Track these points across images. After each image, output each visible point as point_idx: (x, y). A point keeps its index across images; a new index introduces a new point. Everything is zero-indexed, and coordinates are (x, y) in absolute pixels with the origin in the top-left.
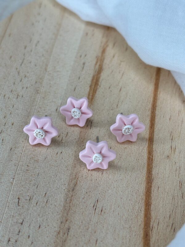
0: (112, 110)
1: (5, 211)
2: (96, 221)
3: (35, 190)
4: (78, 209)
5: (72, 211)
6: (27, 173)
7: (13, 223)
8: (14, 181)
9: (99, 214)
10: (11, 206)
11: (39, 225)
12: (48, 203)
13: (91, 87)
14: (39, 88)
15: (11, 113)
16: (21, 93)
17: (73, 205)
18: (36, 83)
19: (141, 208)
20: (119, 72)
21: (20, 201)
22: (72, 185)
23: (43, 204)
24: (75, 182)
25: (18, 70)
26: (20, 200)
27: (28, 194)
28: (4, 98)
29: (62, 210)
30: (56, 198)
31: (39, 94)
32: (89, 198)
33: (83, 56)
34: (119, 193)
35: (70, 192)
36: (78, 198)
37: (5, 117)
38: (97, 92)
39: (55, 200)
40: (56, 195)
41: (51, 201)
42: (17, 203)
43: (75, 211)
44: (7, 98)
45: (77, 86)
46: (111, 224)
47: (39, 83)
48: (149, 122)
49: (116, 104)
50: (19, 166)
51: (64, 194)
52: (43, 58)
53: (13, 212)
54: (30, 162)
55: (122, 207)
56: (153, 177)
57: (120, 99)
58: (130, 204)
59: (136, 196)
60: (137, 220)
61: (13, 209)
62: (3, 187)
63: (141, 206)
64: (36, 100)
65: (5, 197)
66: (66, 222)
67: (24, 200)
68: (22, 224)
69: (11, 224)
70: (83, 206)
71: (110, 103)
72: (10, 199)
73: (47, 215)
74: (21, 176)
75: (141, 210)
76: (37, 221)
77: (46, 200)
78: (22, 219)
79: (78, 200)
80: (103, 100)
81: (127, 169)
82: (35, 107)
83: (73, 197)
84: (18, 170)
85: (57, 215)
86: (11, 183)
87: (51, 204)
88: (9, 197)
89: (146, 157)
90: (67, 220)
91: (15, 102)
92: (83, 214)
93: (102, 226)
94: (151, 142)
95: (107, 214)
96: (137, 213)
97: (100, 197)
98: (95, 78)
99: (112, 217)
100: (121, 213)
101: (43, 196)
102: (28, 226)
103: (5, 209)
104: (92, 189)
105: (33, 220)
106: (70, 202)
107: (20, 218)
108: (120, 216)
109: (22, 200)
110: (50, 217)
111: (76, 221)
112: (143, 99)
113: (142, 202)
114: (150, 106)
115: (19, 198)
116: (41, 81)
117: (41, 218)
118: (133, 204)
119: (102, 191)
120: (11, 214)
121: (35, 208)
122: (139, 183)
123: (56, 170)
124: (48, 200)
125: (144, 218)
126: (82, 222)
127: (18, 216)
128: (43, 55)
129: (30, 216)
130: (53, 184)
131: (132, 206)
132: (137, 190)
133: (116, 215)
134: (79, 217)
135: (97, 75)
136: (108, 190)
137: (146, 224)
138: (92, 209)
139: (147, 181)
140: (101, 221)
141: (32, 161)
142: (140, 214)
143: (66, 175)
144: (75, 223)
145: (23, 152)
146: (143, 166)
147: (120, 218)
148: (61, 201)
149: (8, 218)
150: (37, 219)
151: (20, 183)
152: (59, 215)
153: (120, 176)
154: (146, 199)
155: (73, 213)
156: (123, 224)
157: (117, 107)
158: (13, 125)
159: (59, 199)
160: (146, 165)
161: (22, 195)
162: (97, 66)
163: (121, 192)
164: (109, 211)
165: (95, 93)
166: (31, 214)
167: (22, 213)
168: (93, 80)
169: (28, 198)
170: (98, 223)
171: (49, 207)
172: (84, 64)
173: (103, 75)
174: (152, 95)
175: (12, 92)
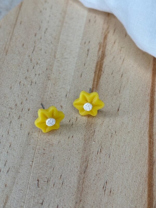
0: (115, 95)
1: (27, 193)
2: (106, 201)
3: (52, 173)
4: (90, 190)
5: (85, 192)
6: (44, 156)
7: (35, 204)
8: (33, 164)
9: (108, 195)
10: (32, 188)
11: (57, 205)
12: (64, 185)
13: (95, 73)
14: (50, 74)
15: (26, 99)
16: (34, 80)
17: (85, 187)
18: (47, 69)
19: (145, 189)
20: (120, 58)
21: (39, 183)
22: (83, 167)
23: (59, 185)
24: (86, 164)
25: (30, 57)
26: (39, 181)
27: (46, 176)
28: (20, 85)
29: (76, 192)
30: (70, 180)
31: (50, 81)
32: (99, 180)
33: (87, 43)
34: (125, 175)
35: (82, 174)
36: (89, 180)
37: (22, 103)
38: (101, 78)
39: (70, 182)
40: (70, 177)
41: (66, 183)
42: (37, 185)
43: (87, 192)
44: (23, 85)
45: (83, 72)
46: (120, 204)
47: (50, 69)
48: (149, 107)
49: (119, 90)
50: (36, 150)
51: (77, 176)
52: (52, 45)
53: (34, 193)
54: (46, 146)
55: (128, 188)
56: (154, 160)
57: (122, 84)
58: (135, 185)
59: (140, 178)
60: (142, 200)
61: (33, 190)
62: (24, 169)
63: (145, 187)
64: (48, 86)
65: (26, 179)
66: (80, 203)
67: (43, 182)
68: (42, 204)
69: (33, 204)
70: (94, 187)
71: (113, 88)
72: (31, 181)
73: (63, 195)
74: (39, 159)
75: (144, 191)
76: (55, 201)
77: (62, 182)
78: (42, 200)
79: (90, 182)
80: (107, 86)
81: (131, 152)
82: (47, 93)
83: (85, 179)
84: (36, 153)
85: (72, 196)
86: (31, 166)
87: (67, 186)
88: (29, 179)
89: (147, 140)
90: (81, 201)
91: (29, 89)
92: (94, 195)
93: (112, 206)
94: (151, 126)
95: (116, 194)
96: (141, 193)
97: (109, 179)
98: (99, 64)
99: (120, 198)
100: (127, 194)
101: (59, 178)
102: (48, 205)
103: (27, 190)
104: (101, 172)
105: (51, 200)
106: (83, 184)
107: (40, 199)
108: (127, 197)
109: (41, 182)
110: (66, 198)
111: (88, 201)
112: (142, 85)
113: (145, 183)
114: (149, 91)
115: (38, 180)
116: (51, 67)
117: (58, 199)
118: (138, 186)
119: (110, 173)
120: (32, 195)
121: (53, 190)
122: (142, 166)
123: (69, 153)
124: (63, 182)
125: (148, 198)
126: (94, 203)
127: (38, 197)
128: (51, 42)
129: (49, 197)
130: (67, 166)
131: (137, 187)
132: (140, 172)
133: (123, 196)
134: (91, 198)
135: (101, 61)
136: (115, 173)
137: (150, 204)
138: (102, 190)
139: (149, 163)
140: (110, 202)
141: (47, 145)
142: (144, 194)
143: (78, 158)
144: (88, 203)
145: (39, 137)
146: (145, 149)
147: (127, 198)
148: (75, 183)
149: (30, 198)
150: (55, 200)
151: (39, 166)
152: (74, 196)
153: (125, 159)
154: (149, 180)
155: (85, 193)
156: (129, 204)
157: (120, 92)
158: (29, 110)
159: (72, 181)
160: (148, 149)
161: (40, 177)
162: (100, 53)
163: (126, 174)
164: (117, 192)
165: (100, 79)
166: (50, 195)
167: (42, 194)
168: (97, 66)
169: (46, 180)
170: (108, 203)
171: (65, 188)
172: (88, 50)
173: (106, 61)
174: (151, 80)
175: (27, 79)
